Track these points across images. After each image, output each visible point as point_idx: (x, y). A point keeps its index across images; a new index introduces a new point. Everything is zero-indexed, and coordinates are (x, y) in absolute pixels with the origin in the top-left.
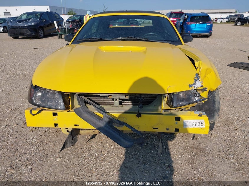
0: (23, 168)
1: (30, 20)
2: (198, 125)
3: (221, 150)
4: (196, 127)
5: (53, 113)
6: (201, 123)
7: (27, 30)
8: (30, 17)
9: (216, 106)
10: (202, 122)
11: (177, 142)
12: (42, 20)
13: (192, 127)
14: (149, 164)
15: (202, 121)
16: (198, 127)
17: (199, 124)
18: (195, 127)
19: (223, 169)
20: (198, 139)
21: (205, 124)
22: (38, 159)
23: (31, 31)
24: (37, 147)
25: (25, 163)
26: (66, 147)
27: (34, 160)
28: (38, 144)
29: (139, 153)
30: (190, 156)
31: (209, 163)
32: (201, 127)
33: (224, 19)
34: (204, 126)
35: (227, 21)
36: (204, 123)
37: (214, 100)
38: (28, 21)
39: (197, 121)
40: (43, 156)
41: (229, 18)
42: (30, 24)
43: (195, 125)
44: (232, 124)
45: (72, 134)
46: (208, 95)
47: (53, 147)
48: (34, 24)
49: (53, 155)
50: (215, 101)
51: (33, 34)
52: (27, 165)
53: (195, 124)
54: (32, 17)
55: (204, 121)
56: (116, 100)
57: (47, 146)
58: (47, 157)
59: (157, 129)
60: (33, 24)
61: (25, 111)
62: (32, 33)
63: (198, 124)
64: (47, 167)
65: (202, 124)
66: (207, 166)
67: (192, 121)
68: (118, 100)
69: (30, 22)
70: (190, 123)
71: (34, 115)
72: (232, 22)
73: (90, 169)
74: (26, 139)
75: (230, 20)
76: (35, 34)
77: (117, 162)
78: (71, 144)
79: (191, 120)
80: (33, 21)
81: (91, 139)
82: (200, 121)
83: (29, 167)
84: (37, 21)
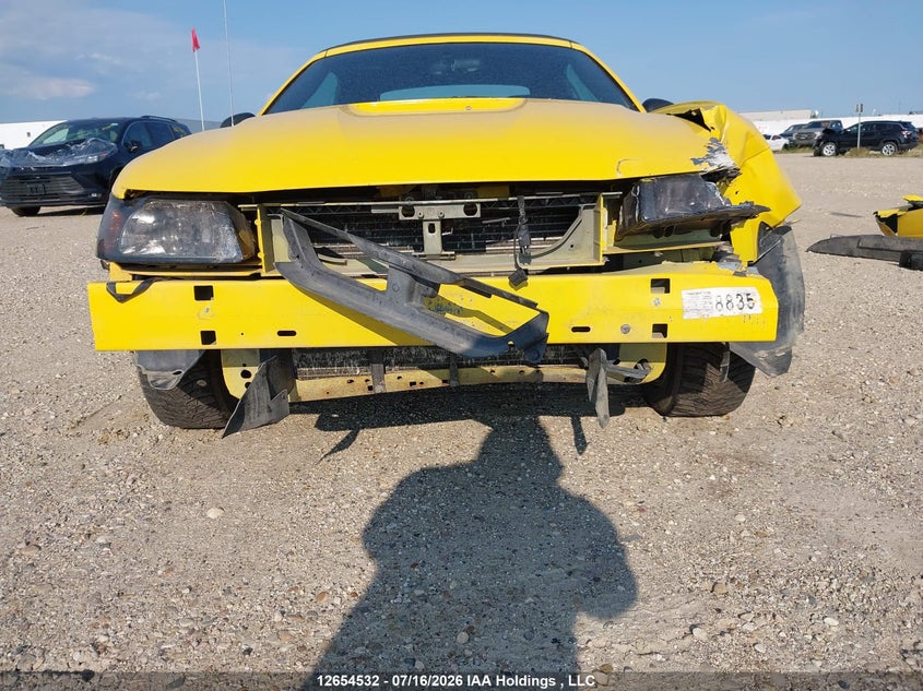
0: (75, 542)
1: (82, 146)
2: (736, 308)
3: (824, 457)
4: (731, 313)
5: (196, 287)
6: (745, 298)
7: (71, 179)
8: (81, 135)
9: (791, 291)
10: (748, 295)
11: (658, 445)
12: (126, 145)
13: (716, 314)
14: (562, 505)
15: (749, 290)
16: (736, 311)
17: (741, 301)
18: (726, 312)
19: (841, 506)
20: (735, 435)
21: (761, 300)
22: (132, 518)
23: (84, 186)
24: (130, 483)
25: (84, 529)
26: (246, 423)
27: (118, 519)
28: (132, 476)
29: (520, 479)
30: (713, 478)
31: (788, 493)
32: (746, 310)
33: (775, 138)
34: (758, 310)
35: (786, 146)
36: (756, 298)
37: (780, 269)
38: (73, 148)
39: (733, 291)
40: (153, 507)
41: (791, 135)
42: (81, 161)
43: (725, 306)
44: (851, 389)
45: (267, 374)
46: (759, 240)
47: (188, 481)
48: (95, 159)
49: (192, 504)
50: (787, 274)
51: (94, 195)
52: (89, 535)
53: (724, 302)
54: (90, 136)
55: (756, 291)
56: (432, 229)
57: (165, 480)
58: (169, 509)
59: (587, 329)
60: (92, 159)
61: (90, 287)
62: (90, 190)
63: (736, 301)
64: (171, 536)
65: (749, 300)
66: (783, 501)
67: (715, 291)
68: (438, 225)
69: (80, 153)
70: (705, 297)
71: (123, 298)
72: (802, 146)
73: (340, 532)
74: (84, 466)
75: (796, 141)
76: (100, 195)
77: (442, 507)
78: (265, 417)
79: (711, 290)
80: (94, 150)
81: (333, 451)
82: (742, 290)
83: (101, 540)
84: (109, 148)
